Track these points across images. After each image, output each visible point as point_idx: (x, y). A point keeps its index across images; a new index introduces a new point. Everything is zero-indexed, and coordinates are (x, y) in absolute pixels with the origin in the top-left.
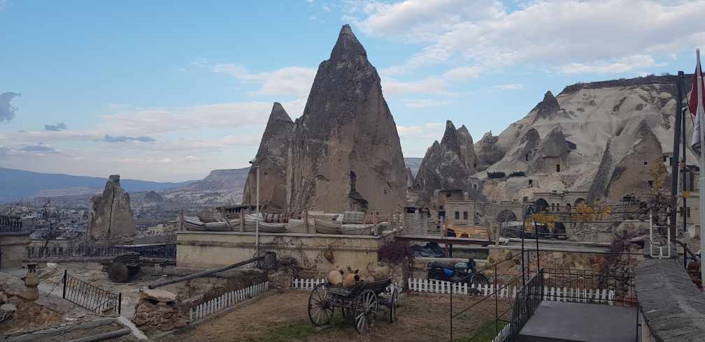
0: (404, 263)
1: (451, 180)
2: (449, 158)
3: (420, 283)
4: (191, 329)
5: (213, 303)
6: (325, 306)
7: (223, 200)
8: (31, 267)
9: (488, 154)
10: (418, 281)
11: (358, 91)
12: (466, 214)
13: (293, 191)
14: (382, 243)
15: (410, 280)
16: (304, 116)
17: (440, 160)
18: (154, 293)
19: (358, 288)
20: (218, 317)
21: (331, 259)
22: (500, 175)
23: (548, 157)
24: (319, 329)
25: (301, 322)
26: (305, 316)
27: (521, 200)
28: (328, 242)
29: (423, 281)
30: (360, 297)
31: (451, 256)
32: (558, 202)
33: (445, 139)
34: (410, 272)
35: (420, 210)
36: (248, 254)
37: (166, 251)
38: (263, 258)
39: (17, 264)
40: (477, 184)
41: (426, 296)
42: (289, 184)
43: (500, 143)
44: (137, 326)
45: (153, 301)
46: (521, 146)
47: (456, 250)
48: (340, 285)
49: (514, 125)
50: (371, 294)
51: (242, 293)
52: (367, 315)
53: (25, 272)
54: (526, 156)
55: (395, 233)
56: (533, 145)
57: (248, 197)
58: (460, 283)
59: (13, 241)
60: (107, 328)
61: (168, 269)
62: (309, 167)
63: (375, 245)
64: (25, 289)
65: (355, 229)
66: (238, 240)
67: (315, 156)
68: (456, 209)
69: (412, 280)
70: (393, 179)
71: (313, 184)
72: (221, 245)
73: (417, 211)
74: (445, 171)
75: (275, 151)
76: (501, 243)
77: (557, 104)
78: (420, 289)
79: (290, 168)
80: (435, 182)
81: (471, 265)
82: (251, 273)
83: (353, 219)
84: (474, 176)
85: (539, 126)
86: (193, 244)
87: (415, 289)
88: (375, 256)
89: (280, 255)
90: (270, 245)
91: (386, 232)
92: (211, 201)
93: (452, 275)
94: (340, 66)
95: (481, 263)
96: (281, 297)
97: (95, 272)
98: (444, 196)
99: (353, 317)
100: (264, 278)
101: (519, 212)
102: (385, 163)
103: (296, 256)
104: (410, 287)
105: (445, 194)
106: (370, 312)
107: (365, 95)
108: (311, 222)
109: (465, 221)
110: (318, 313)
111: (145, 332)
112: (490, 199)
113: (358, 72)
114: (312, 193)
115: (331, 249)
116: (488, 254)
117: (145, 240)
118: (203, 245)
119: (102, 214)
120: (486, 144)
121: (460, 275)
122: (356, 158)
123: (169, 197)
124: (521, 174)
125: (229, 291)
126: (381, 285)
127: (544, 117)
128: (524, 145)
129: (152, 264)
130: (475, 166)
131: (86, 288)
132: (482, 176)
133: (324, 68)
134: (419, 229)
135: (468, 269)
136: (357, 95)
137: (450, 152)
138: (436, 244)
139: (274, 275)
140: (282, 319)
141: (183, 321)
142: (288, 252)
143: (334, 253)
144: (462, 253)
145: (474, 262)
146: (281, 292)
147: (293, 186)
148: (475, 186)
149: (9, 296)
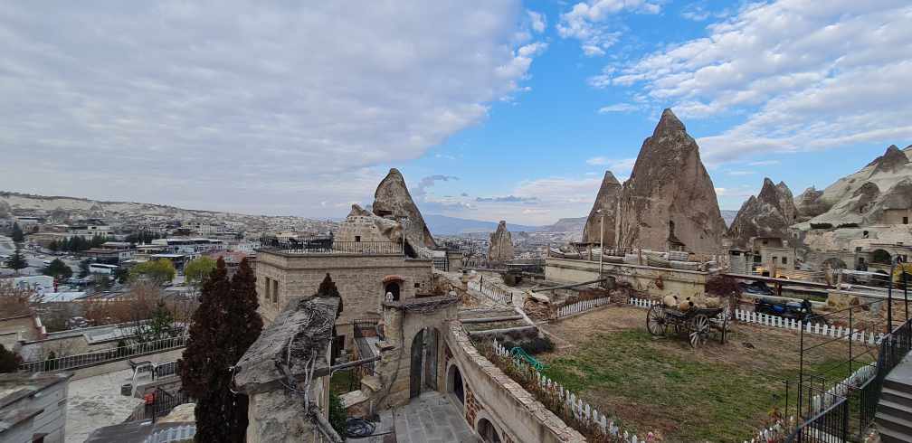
0: (732, 296)
1: (769, 229)
2: (766, 210)
3: (746, 314)
4: (558, 321)
5: (572, 307)
6: (660, 321)
7: (567, 238)
8: (465, 272)
9: (810, 206)
10: (745, 312)
11: (678, 158)
12: (784, 260)
13: (621, 234)
14: (709, 278)
15: (737, 311)
16: (630, 180)
17: (756, 212)
18: (535, 295)
19: (691, 312)
20: (576, 317)
21: (661, 287)
22: (827, 227)
23: (891, 209)
24: (655, 338)
25: (639, 330)
26: (642, 326)
27: (853, 250)
28: (659, 273)
29: (751, 314)
30: (694, 320)
31: (780, 295)
32: (904, 253)
33: (762, 194)
34: (737, 304)
35: (745, 253)
36: (595, 276)
37: (536, 269)
38: (605, 280)
39: (457, 270)
40: (798, 234)
41: (756, 327)
42: (618, 229)
43: (827, 197)
44: (527, 315)
45: (535, 300)
46: (854, 199)
47: (785, 290)
48: (674, 308)
49: (844, 179)
50: (704, 318)
51: (591, 303)
52: (699, 334)
53: (461, 274)
54: (860, 208)
55: (720, 271)
56: (870, 199)
57: (586, 237)
58: (793, 320)
59: (454, 256)
60: (509, 313)
61: (539, 281)
62: (633, 218)
63: (703, 279)
64: (461, 284)
65: (683, 265)
66: (587, 266)
67: (639, 209)
68: (773, 254)
69: (740, 311)
70: (710, 227)
71: (638, 230)
72: (575, 268)
73: (742, 254)
74: (762, 221)
75: (607, 206)
76: (843, 289)
77: (905, 157)
78: (748, 320)
79: (618, 217)
80: (751, 231)
81: (806, 305)
82: (597, 290)
83: (677, 257)
84: (794, 227)
85: (878, 180)
86: (556, 266)
87: (743, 319)
88: (702, 288)
89: (619, 279)
90: (610, 272)
91: (712, 270)
92: (559, 239)
93: (784, 312)
94: (662, 140)
95: (817, 305)
96: (621, 309)
97: (496, 279)
98: (760, 244)
99: (688, 334)
100: (607, 295)
101: (850, 261)
102: (702, 215)
103: (632, 281)
104: (737, 317)
105: (762, 241)
106: (702, 332)
107: (684, 160)
108: (644, 257)
109: (784, 266)
110: (654, 326)
111: (532, 319)
112: (813, 247)
113: (677, 143)
114: (636, 236)
115: (660, 278)
116: (827, 297)
117: (520, 261)
118: (563, 267)
119: (496, 244)
120: (808, 198)
121: (792, 312)
122: (675, 210)
123: (532, 235)
124: (853, 226)
125: (583, 300)
126: (713, 312)
127: (886, 171)
128: (858, 198)
129: (529, 277)
130: (795, 217)
131: (492, 287)
132: (804, 226)
133: (648, 143)
134: (743, 269)
135: (802, 309)
136: (677, 161)
137: (768, 205)
138: (763, 283)
139: (615, 293)
140: (624, 326)
141: (553, 316)
142: (625, 278)
143: (664, 282)
144: (791, 294)
145: (810, 304)
146: (620, 306)
147: (621, 231)
148: (795, 235)
149: (454, 287)
